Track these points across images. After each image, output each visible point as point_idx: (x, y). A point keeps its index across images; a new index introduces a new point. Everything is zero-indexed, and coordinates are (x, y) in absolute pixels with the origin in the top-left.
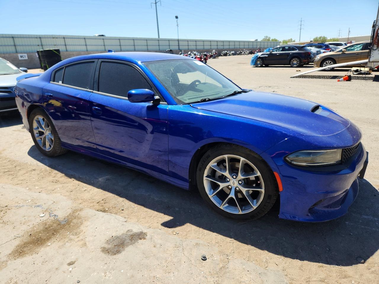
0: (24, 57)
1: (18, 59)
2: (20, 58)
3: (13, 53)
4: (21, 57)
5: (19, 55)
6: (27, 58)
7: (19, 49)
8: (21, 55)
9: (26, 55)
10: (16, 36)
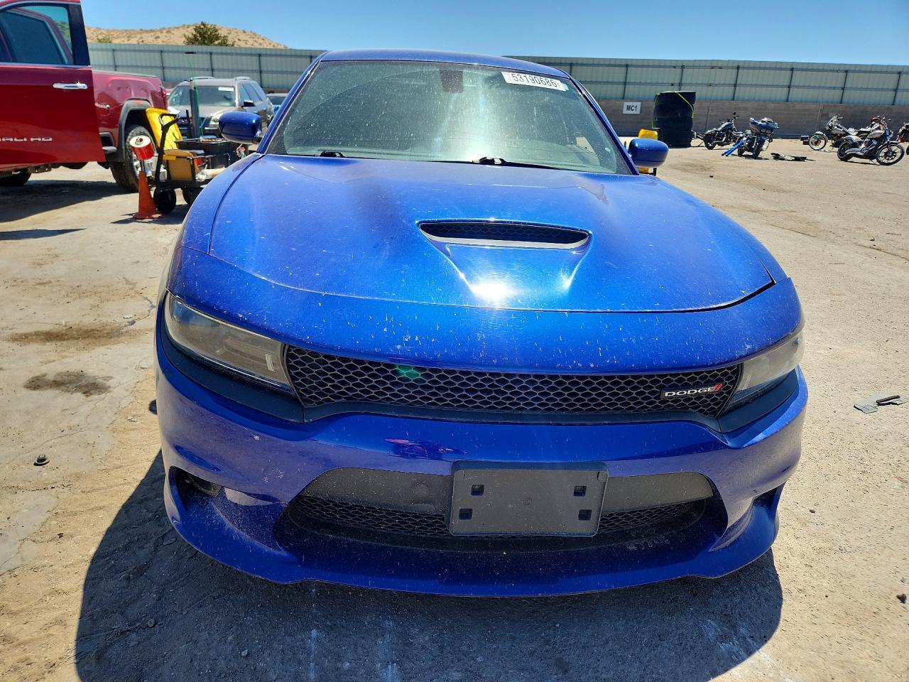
0: (633, 108)
1: (622, 111)
2: (625, 112)
3: (616, 99)
4: (629, 108)
5: (626, 104)
6: (638, 112)
7: (631, 90)
8: (630, 104)
9: (639, 104)
10: (634, 63)
